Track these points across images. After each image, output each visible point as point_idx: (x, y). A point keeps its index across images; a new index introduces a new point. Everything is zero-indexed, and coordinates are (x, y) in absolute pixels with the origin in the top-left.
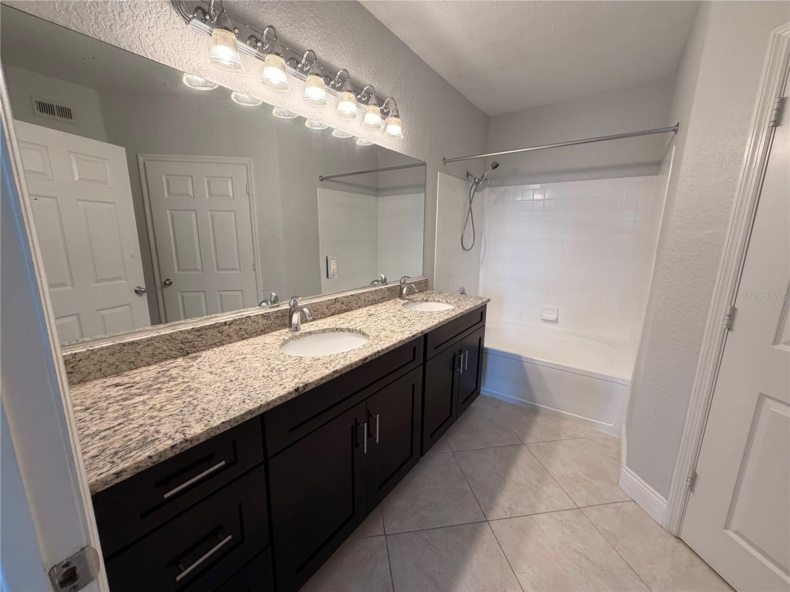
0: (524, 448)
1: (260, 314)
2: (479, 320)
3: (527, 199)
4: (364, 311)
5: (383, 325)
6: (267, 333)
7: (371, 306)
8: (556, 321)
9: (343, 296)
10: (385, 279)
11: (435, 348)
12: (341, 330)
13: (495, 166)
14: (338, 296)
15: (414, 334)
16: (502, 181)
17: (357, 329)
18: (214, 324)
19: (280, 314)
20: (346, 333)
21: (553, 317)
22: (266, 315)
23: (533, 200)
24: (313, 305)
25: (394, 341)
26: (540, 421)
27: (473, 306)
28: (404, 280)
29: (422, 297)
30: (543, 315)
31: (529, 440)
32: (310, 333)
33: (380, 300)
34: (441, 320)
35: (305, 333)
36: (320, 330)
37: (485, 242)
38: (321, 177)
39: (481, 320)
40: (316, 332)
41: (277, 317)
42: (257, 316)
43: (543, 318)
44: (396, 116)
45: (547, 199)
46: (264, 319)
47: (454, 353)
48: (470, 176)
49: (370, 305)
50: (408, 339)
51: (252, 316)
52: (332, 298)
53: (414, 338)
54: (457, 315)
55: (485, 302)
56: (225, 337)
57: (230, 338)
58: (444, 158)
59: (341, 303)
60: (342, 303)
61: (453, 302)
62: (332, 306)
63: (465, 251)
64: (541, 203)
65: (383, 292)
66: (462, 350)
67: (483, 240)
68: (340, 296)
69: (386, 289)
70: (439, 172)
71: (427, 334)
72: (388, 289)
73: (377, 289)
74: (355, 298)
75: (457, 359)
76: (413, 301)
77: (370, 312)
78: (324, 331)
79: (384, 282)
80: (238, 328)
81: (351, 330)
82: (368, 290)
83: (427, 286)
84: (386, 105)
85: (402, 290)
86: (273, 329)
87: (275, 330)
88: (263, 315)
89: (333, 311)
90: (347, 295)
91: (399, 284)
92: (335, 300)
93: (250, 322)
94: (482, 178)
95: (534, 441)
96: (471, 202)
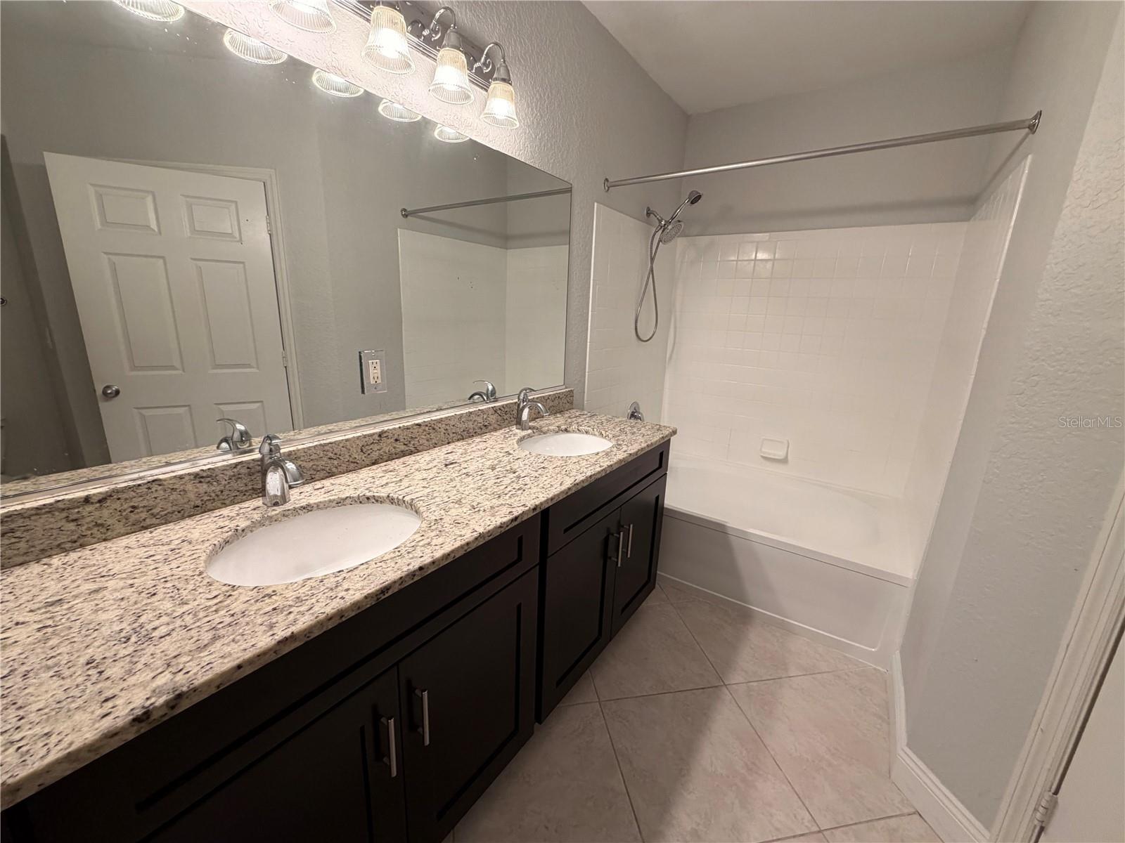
0: (725, 693)
1: (189, 474)
2: (657, 466)
3: (746, 258)
4: (439, 454)
5: (461, 489)
6: (209, 510)
7: (459, 444)
8: (784, 461)
9: (397, 426)
10: (493, 392)
11: (566, 531)
12: (377, 501)
13: (696, 199)
14: (386, 427)
15: (516, 514)
16: (706, 228)
17: (406, 499)
18: (51, 504)
19: (244, 471)
20: (387, 506)
21: (780, 454)
22: (205, 474)
23: (755, 259)
24: (326, 448)
25: (468, 535)
26: (755, 637)
27: (644, 445)
28: (525, 394)
29: (557, 424)
30: (763, 450)
31: (736, 678)
32: (308, 508)
33: (479, 431)
34: (580, 478)
35: (295, 509)
36: (330, 501)
37: (675, 328)
38: (405, 210)
39: (660, 466)
40: (321, 506)
41: (238, 477)
42: (181, 477)
43: (764, 455)
44: (504, 80)
45: (778, 259)
46: (200, 482)
47: (608, 529)
48: (652, 215)
49: (458, 440)
50: (501, 527)
51: (165, 480)
52: (372, 432)
53: (516, 523)
54: (611, 465)
55: (666, 436)
56: (89, 529)
57: (103, 530)
58: (607, 180)
59: (392, 440)
60: (396, 440)
61: (610, 436)
62: (371, 446)
63: (640, 342)
64: (769, 265)
65: (485, 416)
66: (622, 524)
67: (672, 326)
68: (391, 428)
69: (491, 411)
70: (596, 204)
71: (548, 509)
72: (495, 410)
73: (471, 410)
74: (424, 430)
75: (612, 540)
76: (539, 431)
77: (451, 458)
78: (341, 502)
79: (492, 396)
80: (125, 506)
81: (396, 501)
82: (453, 414)
83: (572, 403)
84: (486, 59)
85: (520, 411)
86: (227, 502)
87: (233, 503)
88: (196, 475)
89: (375, 455)
90: (405, 425)
91: (517, 400)
92: (380, 436)
93: (162, 492)
94: (672, 219)
95: (742, 680)
96: (652, 259)
